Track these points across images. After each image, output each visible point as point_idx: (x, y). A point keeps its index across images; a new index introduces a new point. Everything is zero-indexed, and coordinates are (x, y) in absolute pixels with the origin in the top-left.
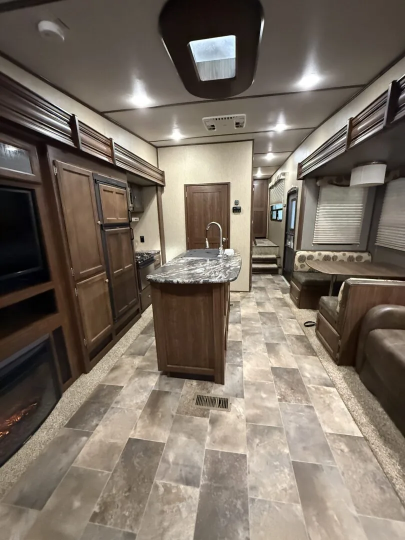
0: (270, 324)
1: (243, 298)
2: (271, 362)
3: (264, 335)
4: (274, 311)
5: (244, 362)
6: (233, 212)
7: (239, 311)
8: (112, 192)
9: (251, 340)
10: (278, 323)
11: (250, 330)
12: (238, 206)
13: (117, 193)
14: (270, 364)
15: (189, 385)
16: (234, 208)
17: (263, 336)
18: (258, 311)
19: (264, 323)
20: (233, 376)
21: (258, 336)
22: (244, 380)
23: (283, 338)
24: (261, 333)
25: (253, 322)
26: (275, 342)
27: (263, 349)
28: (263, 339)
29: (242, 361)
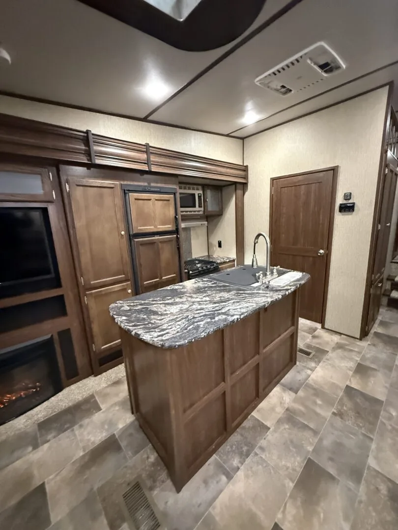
0: (349, 423)
1: (339, 346)
2: (284, 512)
3: (321, 440)
4: (382, 398)
5: (240, 474)
6: (340, 211)
7: (312, 370)
8: (150, 200)
9: (286, 435)
10: (372, 431)
11: (303, 414)
12: (350, 201)
13: (156, 200)
14: (280, 516)
15: (145, 456)
16: (341, 204)
17: (316, 440)
18: (348, 383)
19: (340, 414)
20: (203, 485)
21: (308, 434)
22: (210, 509)
23: (356, 473)
24: (315, 432)
25: (319, 402)
26: (332, 471)
27: (294, 470)
28: (310, 449)
29: (238, 468)
